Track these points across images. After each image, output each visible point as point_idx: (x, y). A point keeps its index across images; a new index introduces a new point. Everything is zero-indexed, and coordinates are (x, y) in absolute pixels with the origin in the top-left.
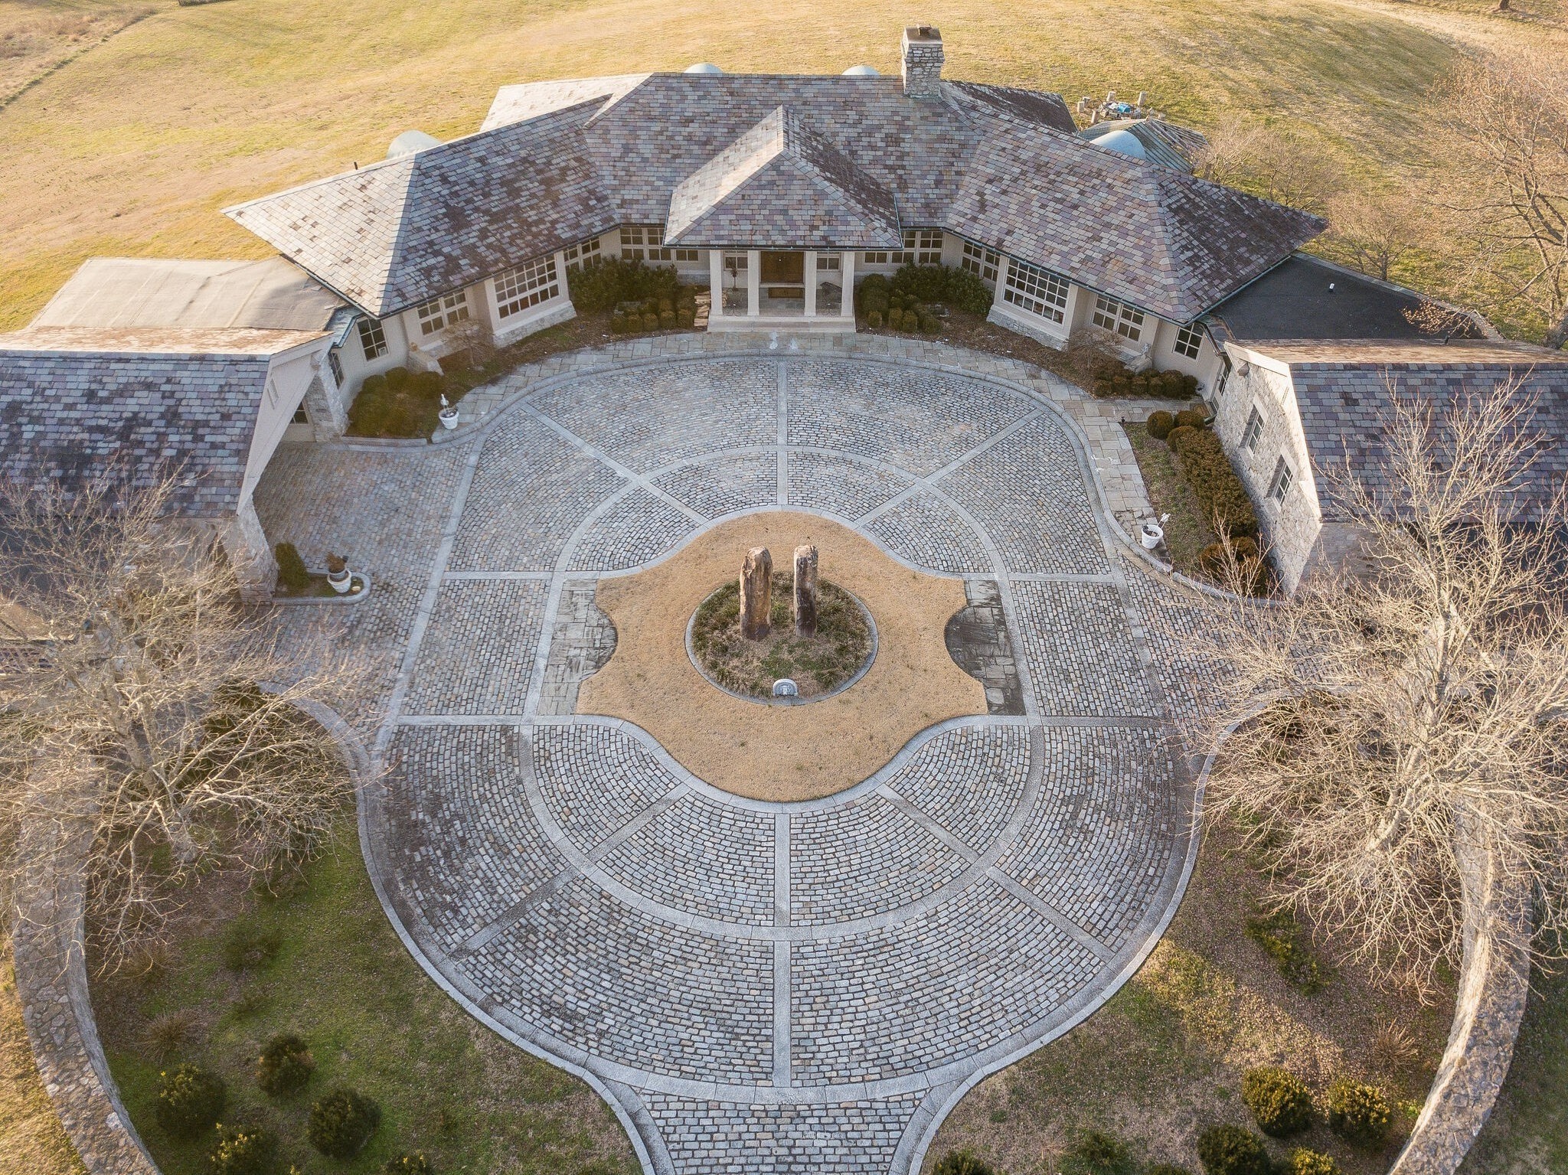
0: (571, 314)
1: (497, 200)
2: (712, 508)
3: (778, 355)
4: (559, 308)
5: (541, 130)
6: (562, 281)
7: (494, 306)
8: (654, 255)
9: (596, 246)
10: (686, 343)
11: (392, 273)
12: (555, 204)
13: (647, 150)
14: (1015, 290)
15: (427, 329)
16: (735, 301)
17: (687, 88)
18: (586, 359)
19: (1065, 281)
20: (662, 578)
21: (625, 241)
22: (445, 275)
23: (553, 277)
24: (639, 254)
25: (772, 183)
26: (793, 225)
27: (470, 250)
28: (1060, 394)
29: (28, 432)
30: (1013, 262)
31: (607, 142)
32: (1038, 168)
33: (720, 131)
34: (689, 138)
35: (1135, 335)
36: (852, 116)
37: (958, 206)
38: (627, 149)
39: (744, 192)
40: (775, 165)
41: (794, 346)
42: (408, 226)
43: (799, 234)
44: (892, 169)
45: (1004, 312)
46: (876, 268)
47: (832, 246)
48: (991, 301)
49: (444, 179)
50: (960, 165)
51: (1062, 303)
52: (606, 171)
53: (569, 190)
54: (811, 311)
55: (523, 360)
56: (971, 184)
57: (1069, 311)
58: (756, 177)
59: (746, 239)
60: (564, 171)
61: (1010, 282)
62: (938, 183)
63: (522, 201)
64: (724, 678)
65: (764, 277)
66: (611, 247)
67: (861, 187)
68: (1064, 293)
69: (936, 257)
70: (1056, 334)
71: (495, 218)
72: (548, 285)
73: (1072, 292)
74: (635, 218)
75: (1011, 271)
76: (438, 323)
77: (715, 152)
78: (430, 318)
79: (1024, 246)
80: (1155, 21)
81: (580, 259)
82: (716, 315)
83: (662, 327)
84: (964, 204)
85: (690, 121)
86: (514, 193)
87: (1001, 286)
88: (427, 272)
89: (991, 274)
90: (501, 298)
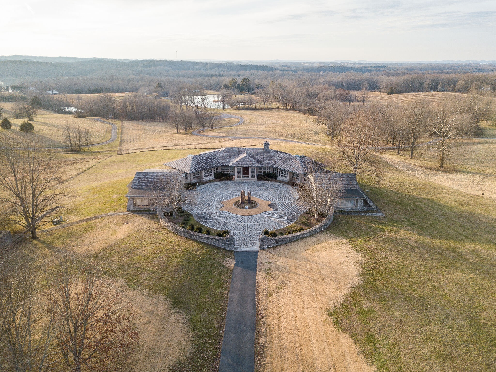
0: (214, 178)
1: (204, 161)
2: (236, 195)
3: (245, 183)
4: (212, 177)
5: (210, 154)
6: (213, 173)
7: (203, 175)
8: (226, 171)
9: (218, 170)
10: (231, 181)
11: (191, 169)
12: (213, 163)
13: (226, 156)
14: (281, 174)
15: (193, 178)
16: (239, 177)
17: (231, 149)
18: (217, 183)
19: (287, 171)
20: (230, 201)
21: (222, 169)
22: (198, 169)
23: (212, 172)
24: (224, 171)
25: (244, 159)
26: (247, 164)
27: (201, 167)
28: (287, 186)
29: (149, 180)
30: (280, 170)
31: (220, 156)
32: (283, 158)
33: (237, 154)
34: (232, 155)
35: (298, 179)
36: (256, 152)
37: (272, 163)
38: (223, 157)
39: (240, 160)
40: (245, 157)
41: (248, 182)
42: (193, 164)
43: (248, 165)
44: (262, 159)
45: (279, 178)
46: (260, 173)
47: (253, 166)
48: (277, 177)
49: (197, 159)
50: (272, 158)
51: (287, 175)
52: (220, 159)
53: (214, 161)
54: (250, 178)
55: (207, 183)
56: (274, 161)
57: (288, 176)
58: (242, 158)
59: (241, 165)
60: (214, 159)
61: (280, 173)
62: (269, 161)
63: (208, 162)
64: (239, 207)
65: (243, 174)
66: (220, 170)
67: (257, 160)
68: (287, 173)
69: (269, 172)
70: (286, 179)
71: (204, 163)
72: (211, 174)
73: (288, 173)
74: (224, 165)
75: (280, 171)
76: (195, 178)
77: (236, 157)
78: (194, 176)
79: (281, 167)
80: (315, 150)
81: (215, 171)
82: (236, 178)
83: (228, 180)
84: (273, 163)
85: (232, 153)
86: (207, 161)
87: (279, 174)
88: (195, 169)
89: (277, 173)
90: (204, 174)
